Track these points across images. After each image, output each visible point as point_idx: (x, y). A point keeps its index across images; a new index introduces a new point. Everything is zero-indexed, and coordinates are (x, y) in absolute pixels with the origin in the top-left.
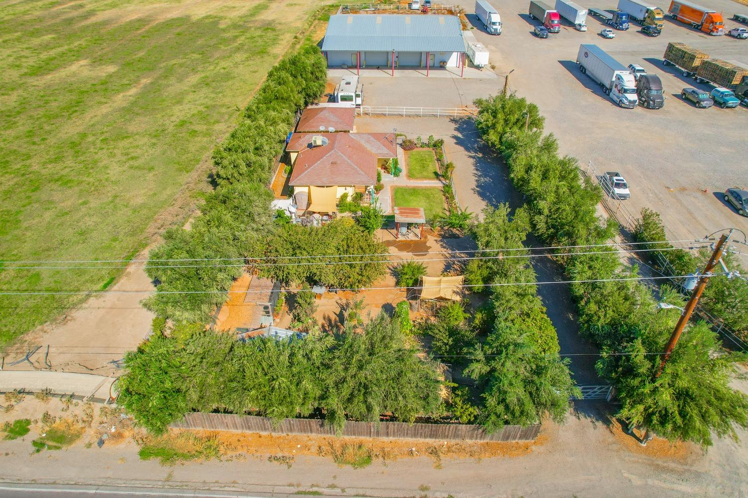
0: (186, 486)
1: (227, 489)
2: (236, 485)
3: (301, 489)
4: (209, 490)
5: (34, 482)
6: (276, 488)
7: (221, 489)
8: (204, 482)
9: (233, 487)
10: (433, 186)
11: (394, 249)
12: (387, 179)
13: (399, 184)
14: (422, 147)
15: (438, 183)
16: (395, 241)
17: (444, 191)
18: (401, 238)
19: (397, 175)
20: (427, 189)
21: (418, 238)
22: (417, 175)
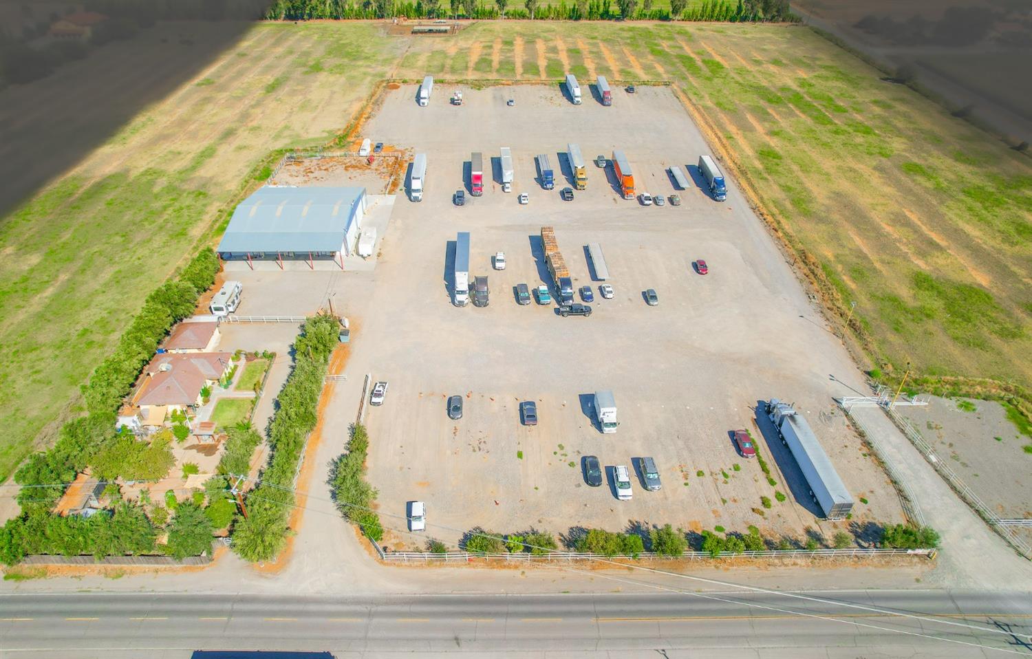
0: (25, 590)
3: (82, 590)
6: (70, 589)
10: (248, 398)
11: (194, 451)
12: (218, 393)
13: (225, 396)
14: (261, 358)
15: (252, 395)
16: (198, 445)
17: (253, 402)
18: (202, 443)
19: (226, 387)
20: (243, 400)
21: (214, 443)
22: (242, 387)
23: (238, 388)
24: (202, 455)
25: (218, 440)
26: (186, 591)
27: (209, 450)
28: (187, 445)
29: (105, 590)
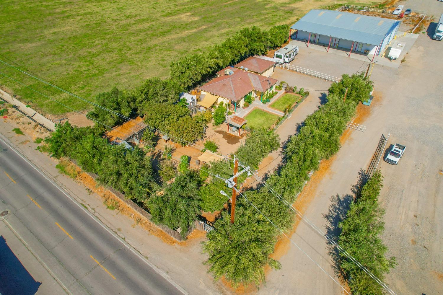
0: (57, 182)
1: (65, 190)
2: (69, 190)
3: (84, 204)
4: (61, 187)
5: (27, 158)
6: (78, 198)
7: (64, 189)
8: (62, 184)
9: (68, 190)
10: (277, 115)
11: (221, 136)
12: (257, 103)
13: (260, 108)
14: (296, 93)
15: (281, 114)
16: (226, 132)
17: (280, 119)
18: (230, 132)
19: (264, 102)
20: (273, 115)
21: (238, 135)
22: (276, 106)
23: (272, 106)
24: (225, 141)
25: (242, 134)
26: (147, 258)
27: (232, 140)
28: (218, 129)
29: (96, 214)
